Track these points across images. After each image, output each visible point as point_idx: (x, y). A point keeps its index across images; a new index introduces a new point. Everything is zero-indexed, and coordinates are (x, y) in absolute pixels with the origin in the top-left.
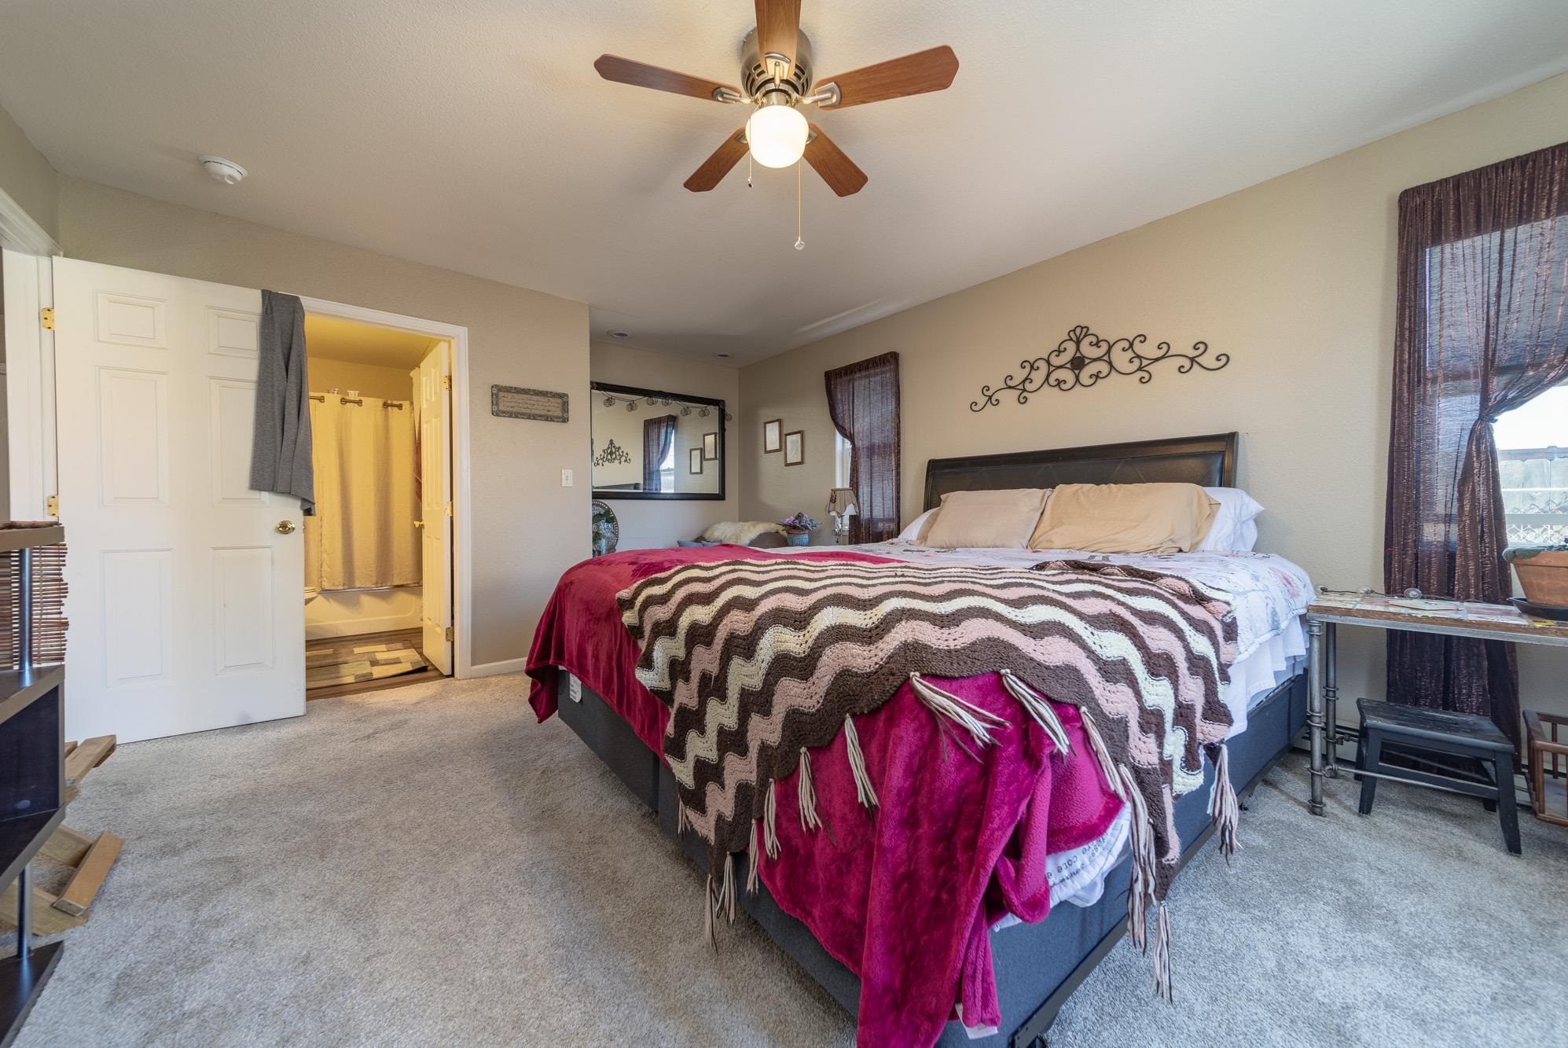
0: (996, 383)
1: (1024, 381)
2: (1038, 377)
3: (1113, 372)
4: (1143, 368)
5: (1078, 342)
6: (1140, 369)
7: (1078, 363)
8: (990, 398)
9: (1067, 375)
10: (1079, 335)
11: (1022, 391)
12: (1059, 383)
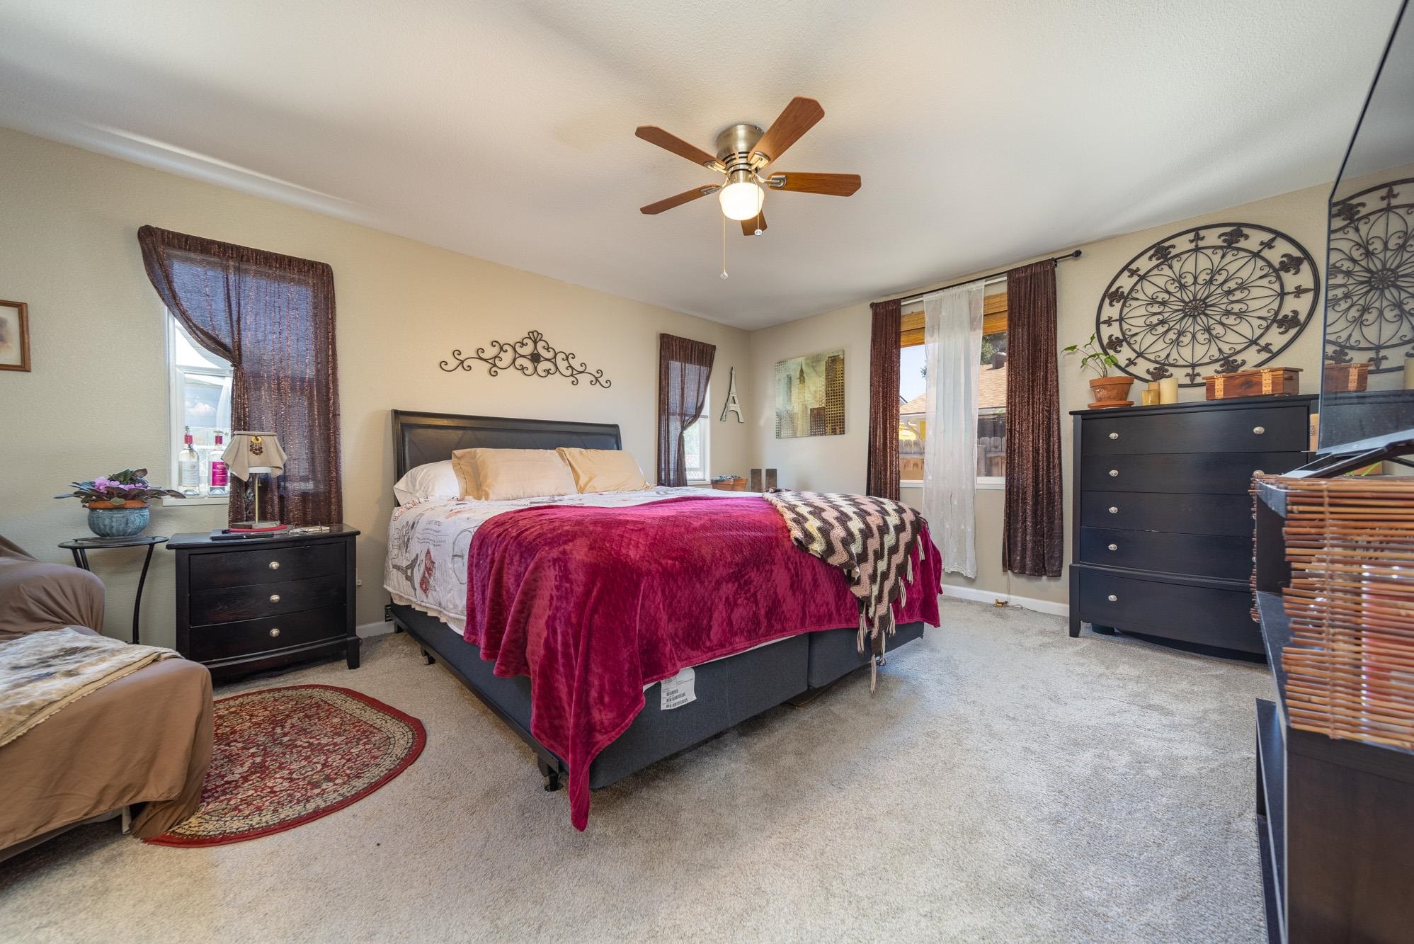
0: (468, 351)
1: (495, 357)
2: (507, 357)
3: (558, 373)
4: (574, 374)
5: (535, 343)
6: (572, 375)
7: (535, 358)
8: (462, 362)
9: (527, 363)
10: (535, 337)
11: (493, 367)
12: (523, 368)
